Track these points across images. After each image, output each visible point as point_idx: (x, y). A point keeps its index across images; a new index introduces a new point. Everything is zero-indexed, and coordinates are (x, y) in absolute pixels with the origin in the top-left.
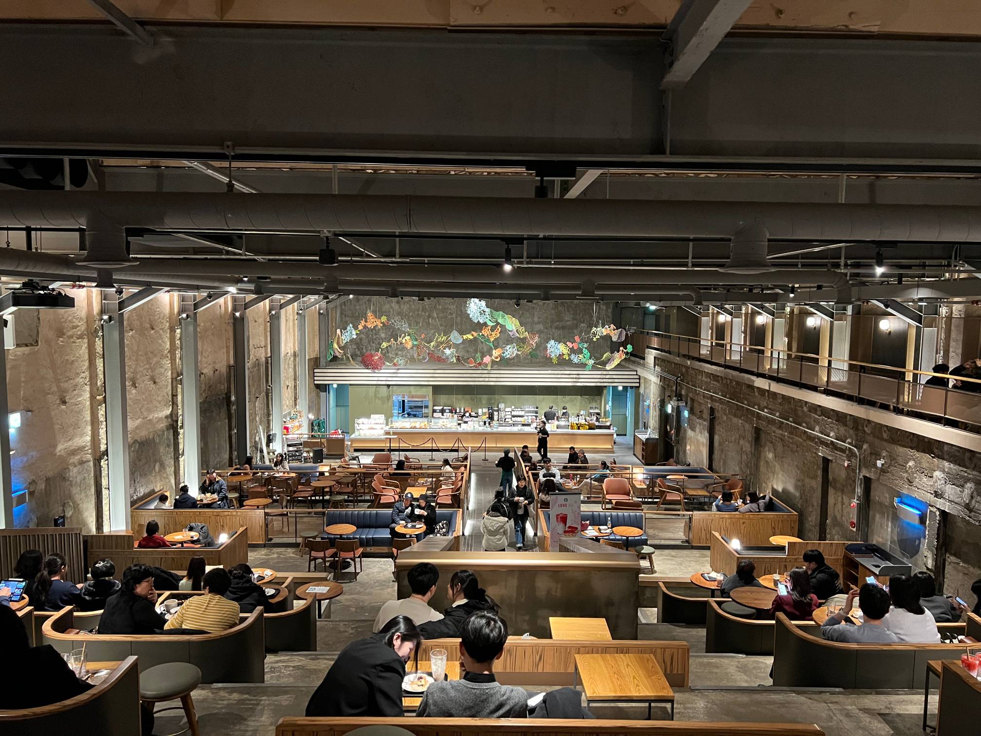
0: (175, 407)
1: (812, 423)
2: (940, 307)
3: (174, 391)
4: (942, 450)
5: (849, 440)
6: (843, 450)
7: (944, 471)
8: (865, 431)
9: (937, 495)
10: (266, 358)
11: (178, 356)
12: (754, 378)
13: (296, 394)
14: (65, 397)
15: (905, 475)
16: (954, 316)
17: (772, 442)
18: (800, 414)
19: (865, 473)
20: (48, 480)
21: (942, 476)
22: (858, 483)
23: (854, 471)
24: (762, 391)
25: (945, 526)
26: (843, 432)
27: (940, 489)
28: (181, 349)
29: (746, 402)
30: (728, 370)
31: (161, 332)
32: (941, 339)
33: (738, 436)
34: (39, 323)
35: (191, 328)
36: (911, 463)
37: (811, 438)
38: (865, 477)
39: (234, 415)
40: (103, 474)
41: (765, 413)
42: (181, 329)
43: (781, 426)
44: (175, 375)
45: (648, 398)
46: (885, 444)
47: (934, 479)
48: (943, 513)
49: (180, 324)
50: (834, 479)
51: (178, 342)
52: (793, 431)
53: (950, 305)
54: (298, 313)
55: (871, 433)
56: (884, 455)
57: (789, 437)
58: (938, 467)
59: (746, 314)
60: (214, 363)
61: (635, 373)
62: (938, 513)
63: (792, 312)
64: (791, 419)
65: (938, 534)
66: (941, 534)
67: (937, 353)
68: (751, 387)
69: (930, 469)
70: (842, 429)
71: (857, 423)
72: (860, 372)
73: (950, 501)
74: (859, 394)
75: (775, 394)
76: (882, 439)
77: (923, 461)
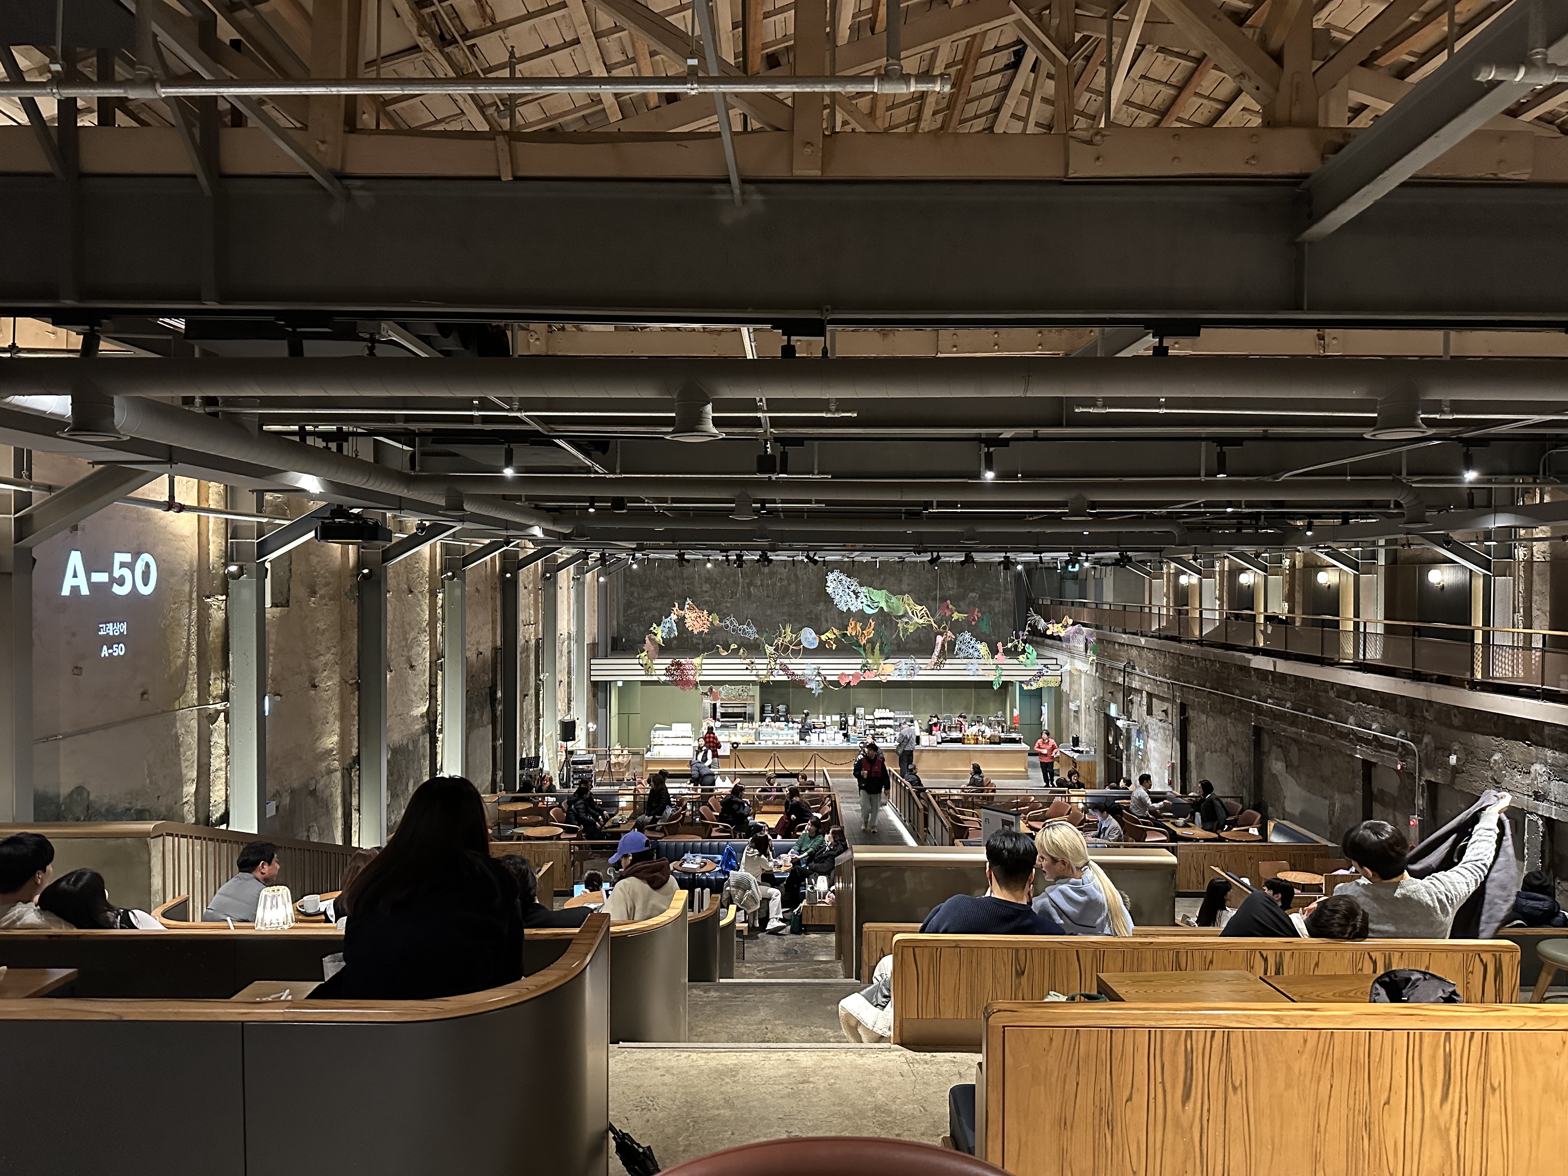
0: (433, 701)
1: (1344, 713)
2: (1515, 547)
3: (433, 679)
4: (1541, 733)
5: (1401, 733)
6: (1392, 748)
7: (1546, 763)
8: (1424, 718)
9: (1537, 796)
10: (537, 641)
11: (439, 630)
12: (1249, 656)
13: (569, 693)
14: (314, 679)
15: (1490, 774)
16: (1535, 559)
17: (1280, 746)
18: (1324, 701)
19: (1428, 776)
20: (293, 792)
21: (1544, 769)
22: (1418, 791)
23: (1411, 775)
24: (1262, 674)
25: (1552, 841)
26: (1393, 721)
27: (1542, 788)
28: (443, 621)
29: (1237, 692)
30: (1206, 648)
31: (420, 596)
32: (1519, 592)
33: (1225, 742)
34: (291, 576)
35: (458, 592)
36: (1497, 757)
37: (1344, 735)
38: (1429, 782)
39: (499, 719)
40: (354, 790)
41: (1269, 704)
42: (444, 593)
43: (1293, 721)
44: (435, 657)
45: (1077, 697)
46: (1456, 732)
47: (1532, 776)
48: (1548, 821)
49: (443, 587)
50: (1381, 791)
51: (439, 611)
52: (1314, 727)
53: (1529, 544)
54: (573, 578)
55: (1435, 719)
56: (1456, 748)
57: (1308, 736)
58: (1537, 758)
59: (1222, 572)
60: (478, 643)
61: (1054, 662)
62: (1540, 822)
63: (1293, 565)
64: (1309, 710)
65: (1543, 852)
66: (1547, 851)
67: (1514, 612)
68: (1245, 669)
69: (1525, 761)
70: (1390, 718)
71: (1412, 706)
72: (1414, 635)
73: (1558, 804)
74: (1413, 667)
75: (1283, 676)
76: (1451, 726)
77: (1514, 751)
